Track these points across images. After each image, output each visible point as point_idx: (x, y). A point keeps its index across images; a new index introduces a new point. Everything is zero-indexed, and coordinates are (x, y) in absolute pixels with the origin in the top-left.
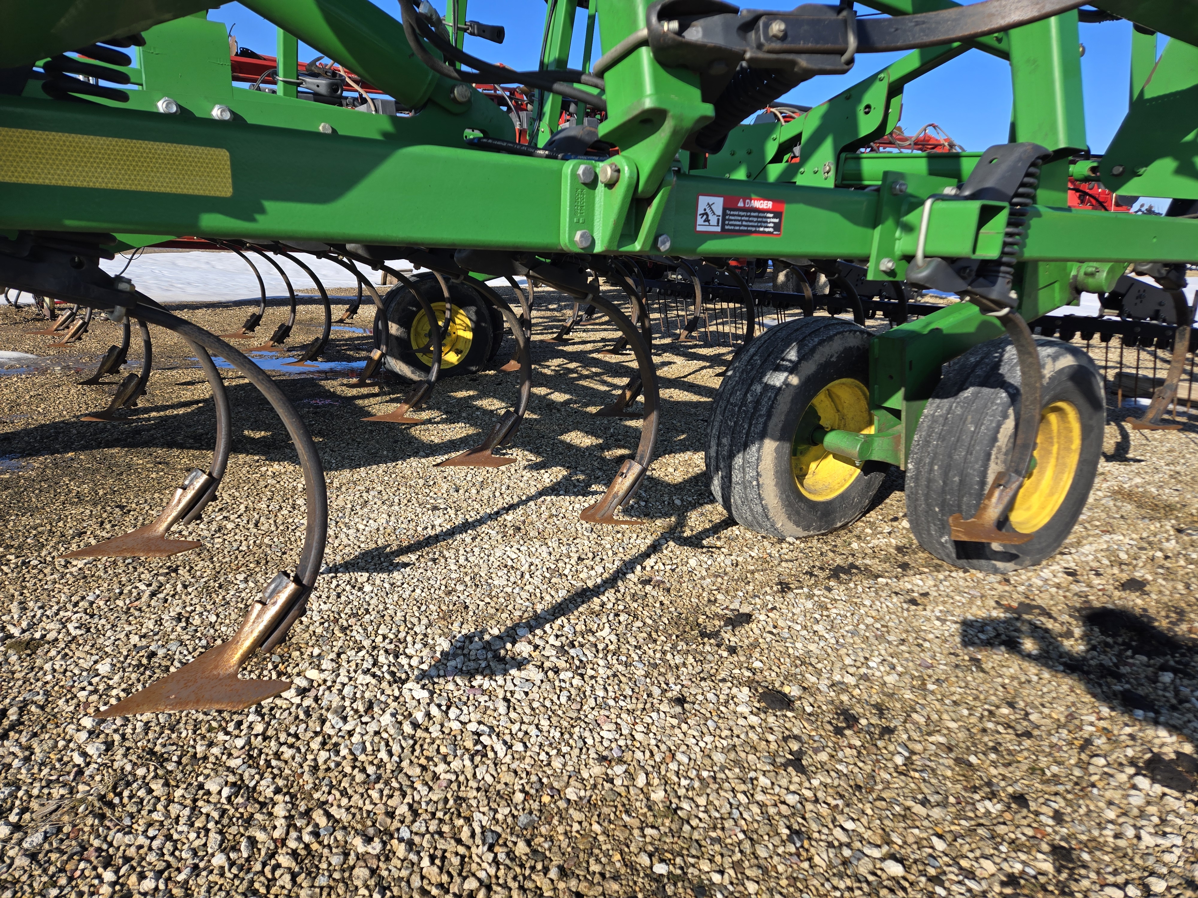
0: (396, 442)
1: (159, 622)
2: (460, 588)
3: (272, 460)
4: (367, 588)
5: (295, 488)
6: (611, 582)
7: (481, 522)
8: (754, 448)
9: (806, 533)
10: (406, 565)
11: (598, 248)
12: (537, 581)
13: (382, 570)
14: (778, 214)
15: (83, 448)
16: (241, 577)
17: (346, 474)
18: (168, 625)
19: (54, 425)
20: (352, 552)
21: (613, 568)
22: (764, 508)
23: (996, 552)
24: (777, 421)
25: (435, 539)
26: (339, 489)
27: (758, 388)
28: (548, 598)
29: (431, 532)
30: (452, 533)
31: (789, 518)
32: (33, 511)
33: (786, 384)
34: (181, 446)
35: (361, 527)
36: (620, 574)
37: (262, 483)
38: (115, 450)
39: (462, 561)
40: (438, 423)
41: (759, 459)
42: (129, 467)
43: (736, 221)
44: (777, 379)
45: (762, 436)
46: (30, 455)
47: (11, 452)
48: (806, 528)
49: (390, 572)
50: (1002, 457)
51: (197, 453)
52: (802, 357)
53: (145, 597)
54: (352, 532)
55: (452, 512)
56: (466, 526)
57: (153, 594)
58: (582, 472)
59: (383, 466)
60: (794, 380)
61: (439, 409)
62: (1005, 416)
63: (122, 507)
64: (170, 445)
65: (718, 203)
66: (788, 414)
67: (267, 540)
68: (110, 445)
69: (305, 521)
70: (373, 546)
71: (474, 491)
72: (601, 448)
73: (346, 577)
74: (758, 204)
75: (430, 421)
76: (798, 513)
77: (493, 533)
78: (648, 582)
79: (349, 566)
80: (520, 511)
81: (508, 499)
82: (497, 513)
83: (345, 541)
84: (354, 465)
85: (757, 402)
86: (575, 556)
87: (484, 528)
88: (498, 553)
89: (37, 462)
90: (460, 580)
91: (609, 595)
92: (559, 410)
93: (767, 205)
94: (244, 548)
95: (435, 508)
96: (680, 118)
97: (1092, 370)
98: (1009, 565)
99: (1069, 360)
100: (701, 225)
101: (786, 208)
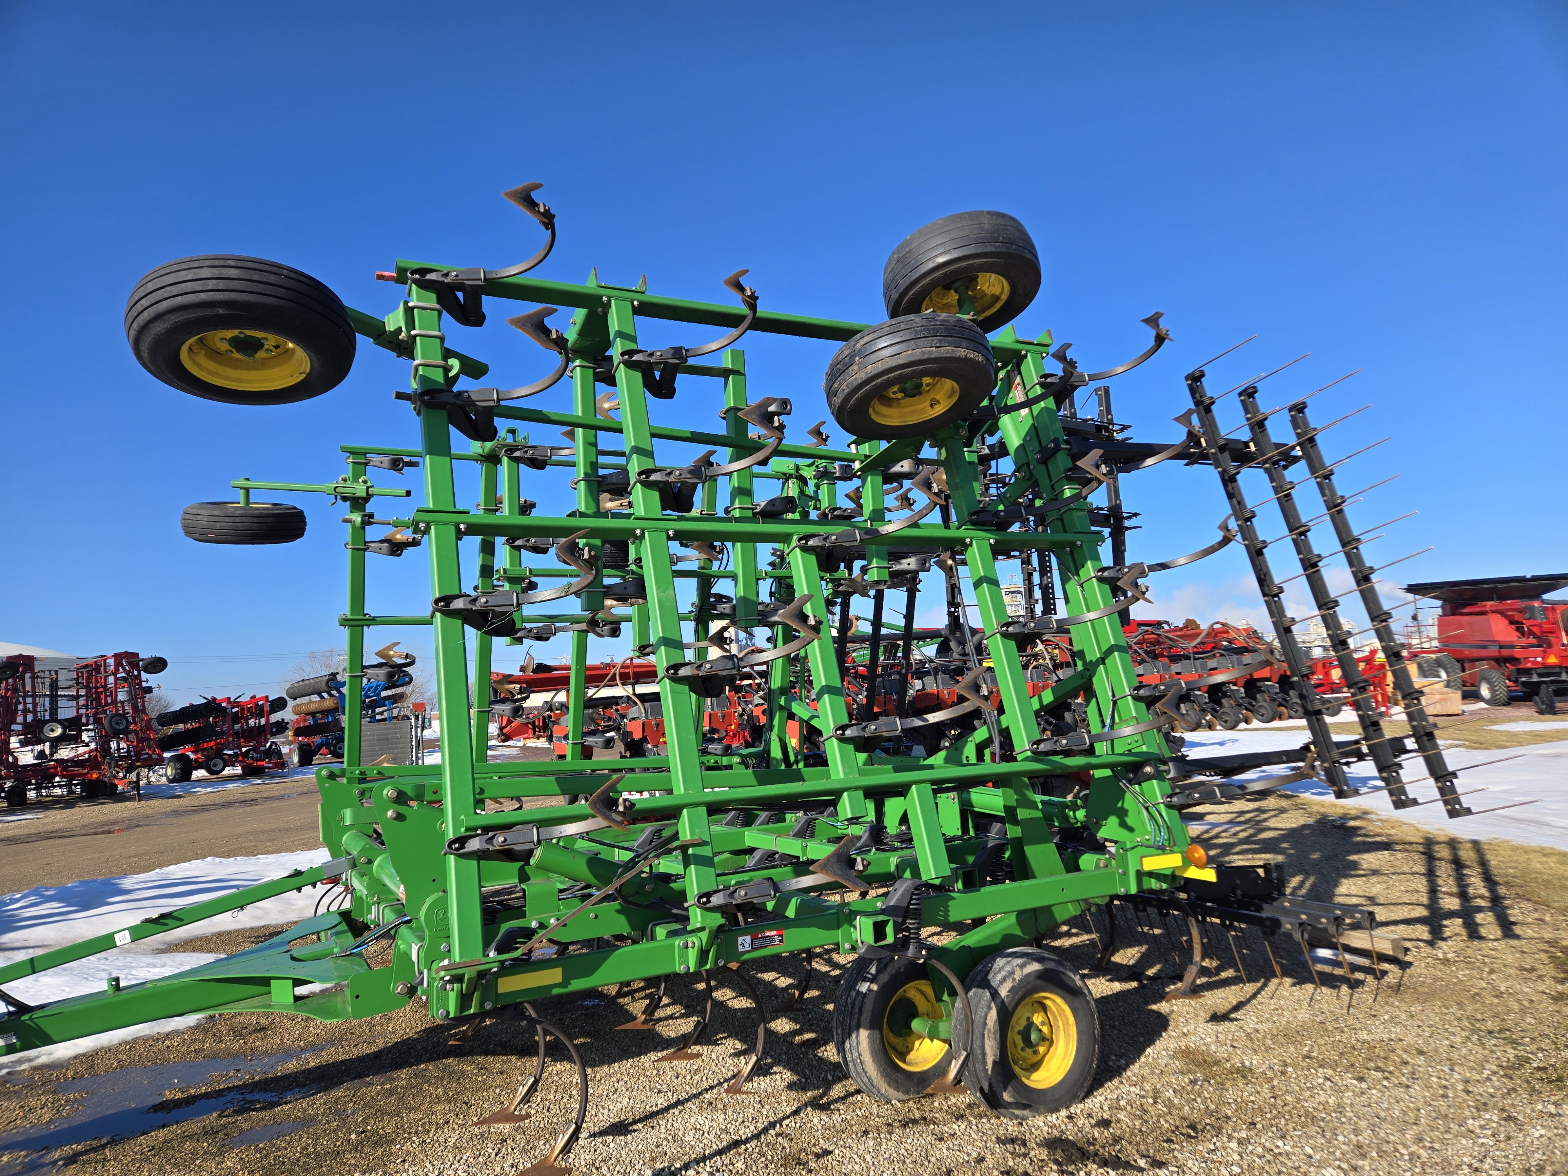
0: (643, 1038)
1: (502, 1168)
2: (665, 1143)
3: (555, 1061)
4: (612, 1145)
5: (571, 1082)
6: (757, 1136)
7: (687, 1100)
8: (854, 1036)
9: (905, 1097)
10: (635, 1131)
11: (691, 970)
12: (711, 1137)
13: (621, 1135)
14: (781, 936)
15: (430, 1060)
16: (542, 1143)
17: (605, 1068)
18: (507, 1170)
19: (404, 1042)
20: (604, 1125)
21: (761, 1126)
22: (869, 1079)
23: (1009, 1103)
24: (866, 1016)
25: (653, 1115)
26: (600, 1081)
27: (853, 994)
28: (714, 1147)
29: (655, 1109)
30: (667, 1109)
31: (889, 1085)
32: (416, 1109)
33: (869, 990)
34: (494, 1054)
35: (611, 1108)
36: (765, 1130)
37: (550, 1080)
38: (450, 1060)
39: (669, 1126)
40: (677, 1018)
41: (858, 1043)
42: (463, 1073)
43: (757, 943)
44: (864, 987)
45: (858, 1028)
46: (396, 1069)
47: (384, 1067)
48: (906, 1092)
49: (626, 1135)
50: (992, 1035)
51: (505, 1058)
52: (879, 971)
53: (493, 1156)
54: (606, 1111)
55: (670, 1094)
56: (679, 1103)
57: (496, 1154)
58: (771, 1056)
59: (631, 1061)
60: (875, 987)
61: (681, 1004)
62: (990, 1008)
63: (467, 1104)
64: (486, 1053)
65: (748, 938)
66: (872, 1011)
67: (555, 1120)
68: (446, 1057)
69: (578, 1106)
70: (618, 1120)
71: (688, 1077)
72: (795, 1033)
73: (600, 1140)
74: (769, 934)
75: (671, 1017)
76: (896, 1081)
77: (693, 1107)
78: (781, 1135)
79: (602, 1133)
80: (715, 1091)
81: (710, 1081)
82: (700, 1094)
83: (601, 1118)
84: (610, 1062)
85: (853, 1003)
86: (740, 1120)
87: (689, 1104)
88: (693, 1120)
89: (404, 1073)
90: (666, 1139)
91: (753, 1143)
92: (777, 997)
93: (775, 933)
94: (542, 1125)
95: (660, 1092)
96: (710, 928)
97: (1061, 969)
98: (1026, 1112)
99: (1035, 967)
100: (741, 949)
101: (785, 932)
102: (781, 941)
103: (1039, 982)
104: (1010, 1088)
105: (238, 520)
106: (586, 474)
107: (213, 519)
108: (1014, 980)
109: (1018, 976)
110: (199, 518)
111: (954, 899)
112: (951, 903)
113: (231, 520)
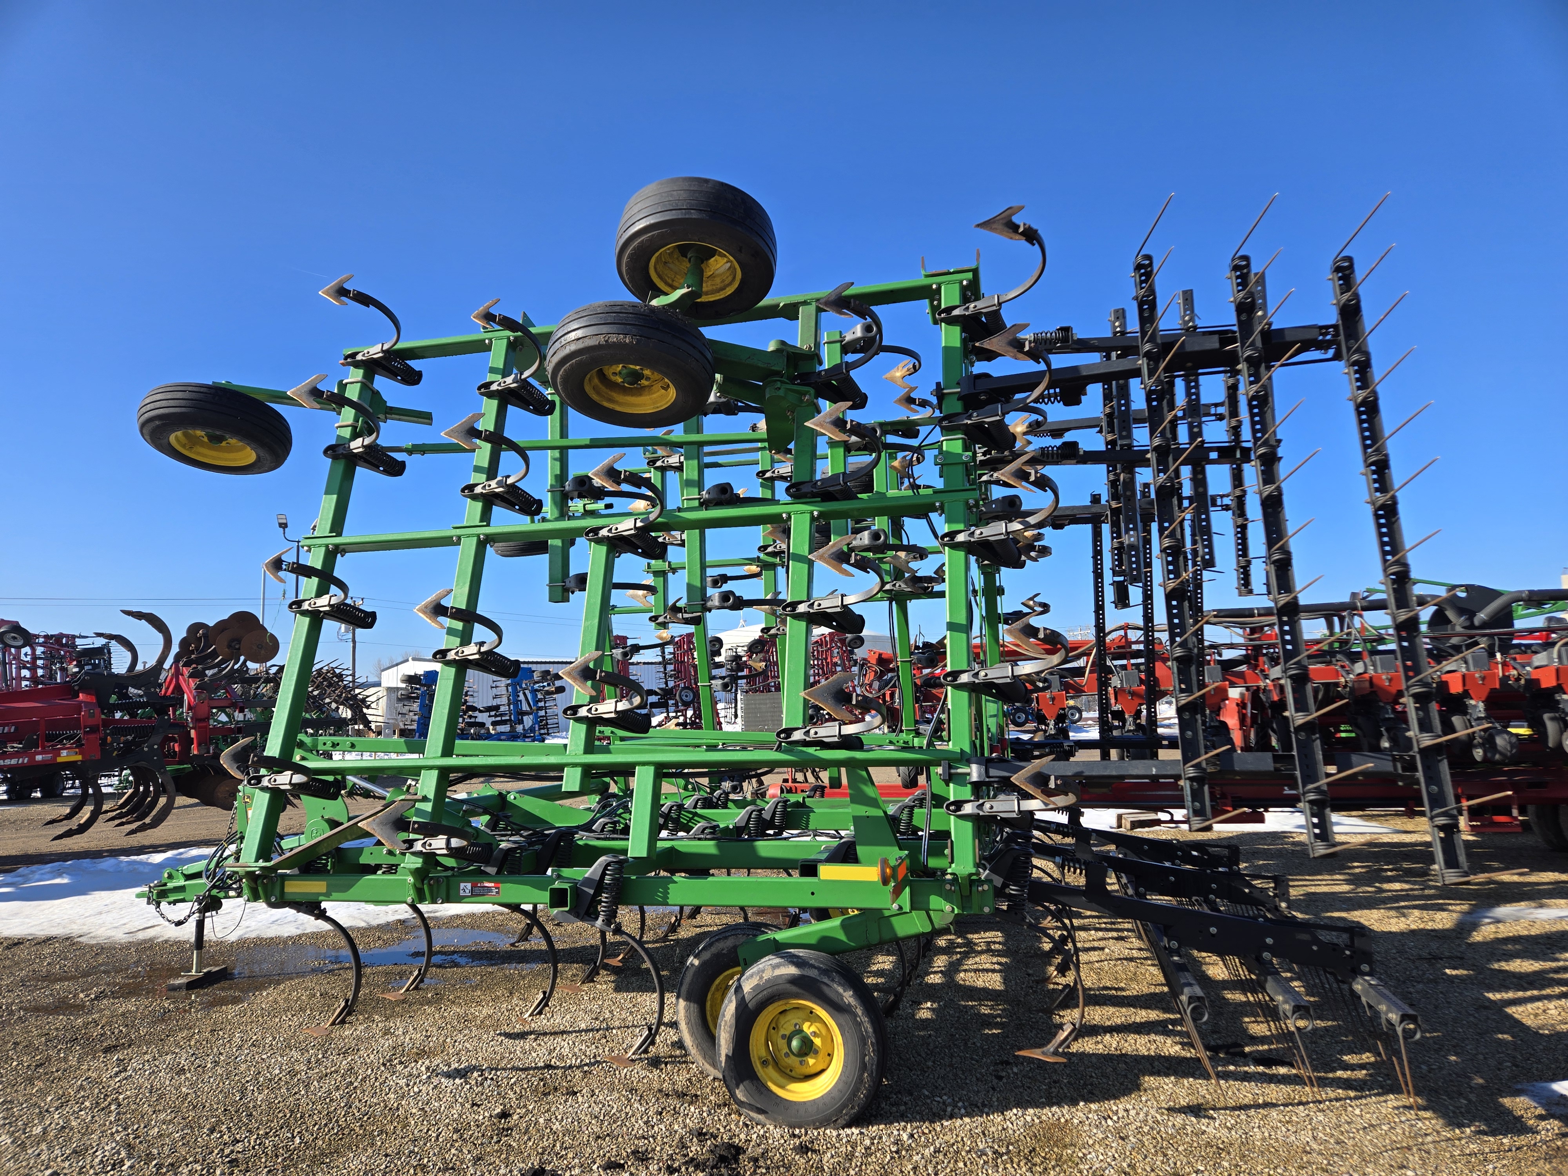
14: (498, 888)
23: (742, 1102)
24: (685, 988)
50: (727, 1028)
52: (704, 948)
74: (487, 884)
93: (493, 884)
97: (826, 980)
98: (761, 1117)
99: (792, 970)
100: (462, 893)
101: (501, 885)
102: (498, 893)
103: (794, 989)
104: (741, 1086)
106: (552, 486)
108: (761, 978)
109: (766, 976)
111: (675, 882)
112: (671, 886)
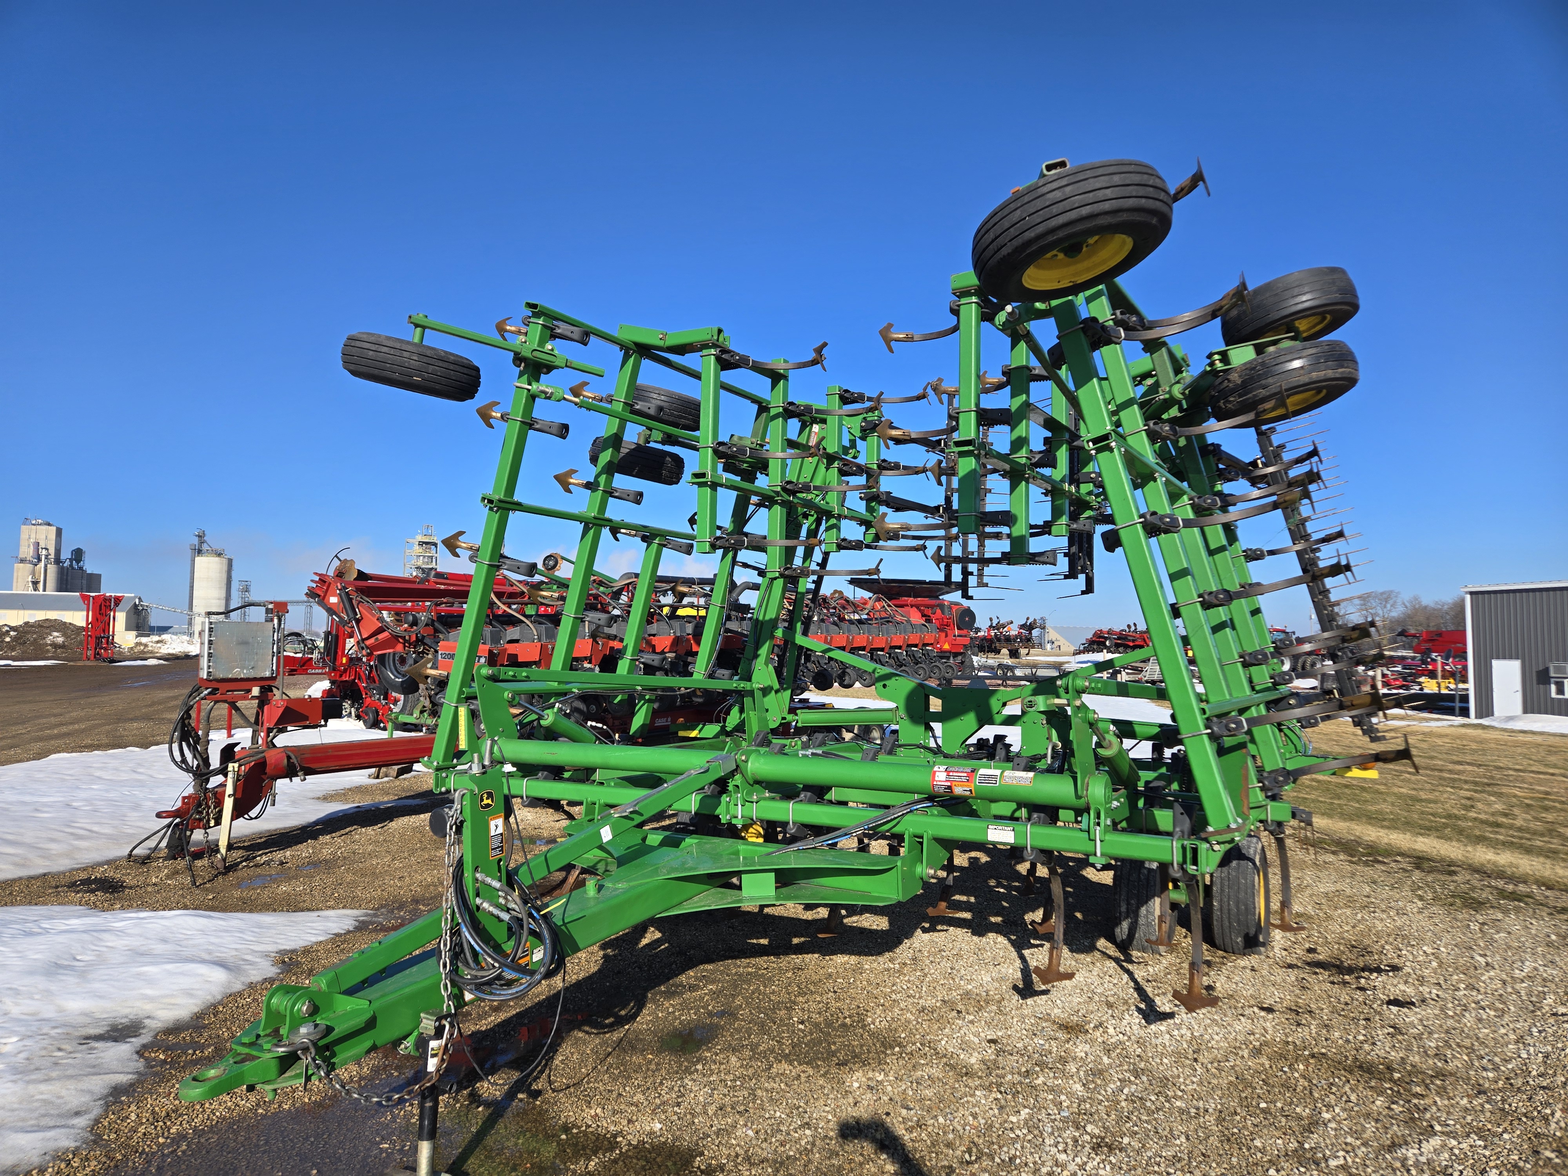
105: (452, 367)
107: (425, 360)
110: (405, 354)
113: (445, 365)
